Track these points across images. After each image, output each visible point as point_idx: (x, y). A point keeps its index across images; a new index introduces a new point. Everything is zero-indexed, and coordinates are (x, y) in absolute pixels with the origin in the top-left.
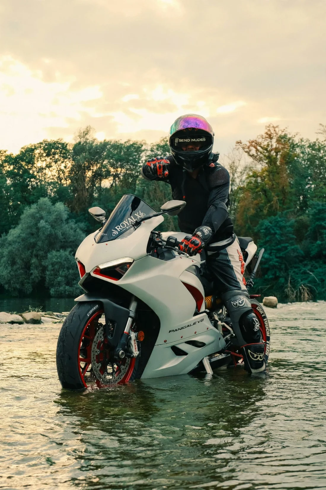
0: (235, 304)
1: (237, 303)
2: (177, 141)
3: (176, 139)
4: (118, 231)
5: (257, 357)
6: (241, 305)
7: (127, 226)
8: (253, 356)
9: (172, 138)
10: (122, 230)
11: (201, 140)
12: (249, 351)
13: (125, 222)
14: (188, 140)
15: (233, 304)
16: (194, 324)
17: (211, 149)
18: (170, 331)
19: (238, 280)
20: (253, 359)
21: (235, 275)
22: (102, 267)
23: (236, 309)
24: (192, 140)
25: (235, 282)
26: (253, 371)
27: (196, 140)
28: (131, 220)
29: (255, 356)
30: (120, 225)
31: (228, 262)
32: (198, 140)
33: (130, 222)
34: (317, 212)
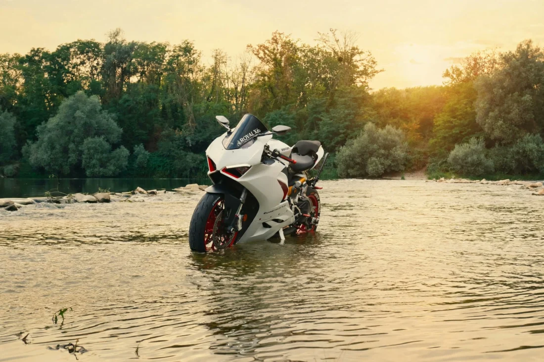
13: (246, 135)
16: (280, 208)
18: (264, 213)
28: (251, 135)
34: (315, 106)
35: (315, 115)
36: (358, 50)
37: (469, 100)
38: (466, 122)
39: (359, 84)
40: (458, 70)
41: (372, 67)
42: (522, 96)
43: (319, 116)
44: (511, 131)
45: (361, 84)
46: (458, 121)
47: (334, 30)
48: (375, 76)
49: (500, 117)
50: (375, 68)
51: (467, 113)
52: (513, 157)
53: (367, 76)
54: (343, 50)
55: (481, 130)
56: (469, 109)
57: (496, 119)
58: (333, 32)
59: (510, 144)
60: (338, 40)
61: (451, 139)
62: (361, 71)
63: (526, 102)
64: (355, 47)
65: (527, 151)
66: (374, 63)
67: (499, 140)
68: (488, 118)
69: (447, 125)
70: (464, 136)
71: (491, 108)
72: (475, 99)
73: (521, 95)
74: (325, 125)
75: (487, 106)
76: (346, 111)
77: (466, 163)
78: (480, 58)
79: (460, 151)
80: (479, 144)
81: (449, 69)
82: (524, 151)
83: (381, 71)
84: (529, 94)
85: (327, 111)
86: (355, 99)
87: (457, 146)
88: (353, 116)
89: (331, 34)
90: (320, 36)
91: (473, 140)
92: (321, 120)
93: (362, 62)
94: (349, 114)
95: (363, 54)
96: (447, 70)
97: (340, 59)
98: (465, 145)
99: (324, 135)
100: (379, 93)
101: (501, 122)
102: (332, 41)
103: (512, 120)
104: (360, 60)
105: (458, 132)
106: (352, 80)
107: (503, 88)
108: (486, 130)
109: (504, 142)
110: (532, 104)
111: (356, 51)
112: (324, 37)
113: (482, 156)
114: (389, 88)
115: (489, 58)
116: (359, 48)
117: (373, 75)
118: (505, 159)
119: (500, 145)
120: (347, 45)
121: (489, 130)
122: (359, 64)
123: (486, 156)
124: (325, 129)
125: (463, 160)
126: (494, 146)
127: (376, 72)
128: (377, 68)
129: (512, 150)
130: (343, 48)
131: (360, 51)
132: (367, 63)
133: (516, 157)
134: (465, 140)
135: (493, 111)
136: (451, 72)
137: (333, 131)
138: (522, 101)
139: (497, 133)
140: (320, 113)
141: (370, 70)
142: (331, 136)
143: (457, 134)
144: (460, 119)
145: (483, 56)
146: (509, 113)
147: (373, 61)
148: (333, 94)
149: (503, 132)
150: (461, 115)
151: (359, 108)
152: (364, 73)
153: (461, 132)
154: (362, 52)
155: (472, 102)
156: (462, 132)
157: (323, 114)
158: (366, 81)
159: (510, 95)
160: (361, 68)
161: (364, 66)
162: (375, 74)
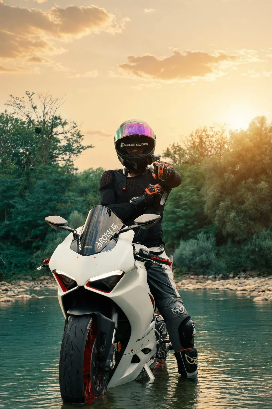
0: (175, 311)
1: (178, 310)
2: (123, 145)
3: (121, 144)
4: (101, 244)
5: (193, 361)
6: (182, 312)
7: (107, 239)
8: (190, 360)
9: (118, 142)
10: (105, 242)
11: (145, 144)
12: (186, 355)
13: (105, 234)
14: (133, 145)
15: (174, 311)
16: (150, 332)
17: (153, 152)
18: (137, 341)
19: (173, 288)
20: (190, 363)
21: (170, 282)
22: (92, 280)
23: (177, 316)
24: (136, 144)
25: (171, 290)
26: (188, 374)
27: (140, 145)
28: (110, 233)
29: (192, 360)
30: (101, 238)
31: (163, 270)
32: (141, 145)
33: (109, 234)
34: (5, 189)
35: (5, 201)
36: (61, 120)
37: (196, 186)
38: (193, 213)
39: (61, 163)
40: (180, 149)
41: (77, 142)
42: (257, 184)
43: (11, 202)
44: (245, 225)
45: (64, 162)
46: (183, 211)
47: (31, 94)
48: (82, 153)
49: (233, 208)
50: (81, 143)
51: (193, 202)
52: (248, 257)
53: (72, 153)
54: (41, 119)
55: (210, 223)
56: (195, 197)
57: (228, 209)
58: (30, 96)
59: (244, 241)
60: (35, 107)
61: (175, 235)
62: (64, 146)
63: (261, 189)
64: (58, 116)
65: (264, 250)
66: (80, 136)
67: (232, 235)
68: (218, 209)
69: (170, 216)
70: (189, 230)
71: (221, 197)
72: (202, 186)
73: (256, 182)
74: (18, 214)
75: (218, 194)
76: (47, 197)
77: (195, 264)
78: (207, 136)
79: (187, 249)
80: (209, 240)
81: (170, 148)
82: (261, 249)
83: (89, 147)
84: (265, 181)
85: (22, 196)
86: (57, 182)
87: (182, 243)
88: (55, 202)
89: (27, 98)
90: (13, 100)
91: (201, 236)
92: (13, 207)
93: (65, 135)
94: (50, 200)
95: (67, 125)
96: (168, 149)
97: (38, 131)
98: (192, 241)
99: (17, 227)
100: (83, 175)
101: (233, 214)
102: (28, 108)
103: (245, 212)
104: (63, 133)
105: (182, 225)
106: (53, 157)
107: (234, 172)
108: (216, 223)
109: (237, 239)
110: (268, 192)
111: (59, 121)
112: (18, 102)
113: (213, 256)
114: (95, 168)
115: (217, 136)
116: (61, 117)
117: (79, 152)
118: (239, 259)
119: (233, 242)
120: (47, 113)
121: (219, 223)
122: (60, 137)
123: (217, 254)
124: (19, 218)
125: (191, 260)
126: (226, 242)
127: (82, 148)
128: (84, 143)
129: (246, 248)
130: (42, 117)
131: (63, 121)
132: (71, 137)
133: (251, 257)
134: (192, 235)
135: (223, 201)
136: (172, 152)
137: (29, 222)
138: (256, 189)
139: (229, 228)
140: (12, 197)
141: (75, 146)
142: (26, 228)
143: (182, 227)
144: (185, 210)
145: (210, 133)
146: (242, 203)
147: (78, 135)
148: (28, 174)
149: (236, 226)
150: (186, 204)
151: (63, 192)
152: (68, 149)
153: (186, 225)
154: (65, 123)
155: (198, 189)
156: (188, 225)
157: (16, 199)
158: (71, 159)
159: (244, 182)
160: (64, 143)
161: (68, 140)
162: (81, 150)
